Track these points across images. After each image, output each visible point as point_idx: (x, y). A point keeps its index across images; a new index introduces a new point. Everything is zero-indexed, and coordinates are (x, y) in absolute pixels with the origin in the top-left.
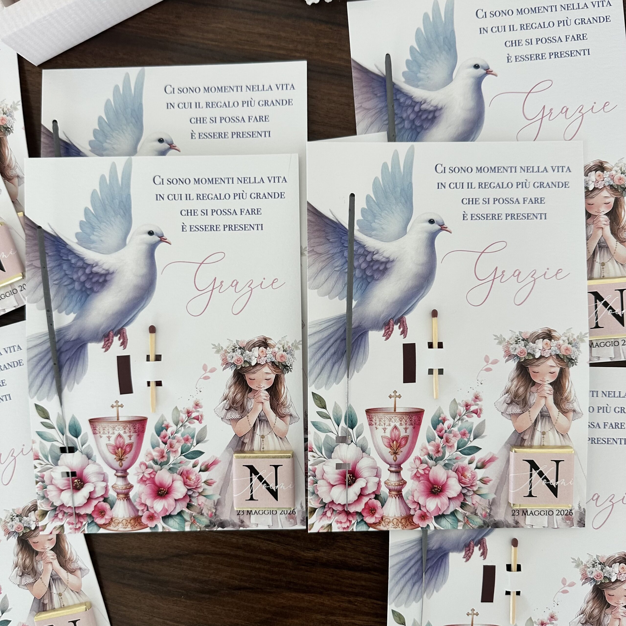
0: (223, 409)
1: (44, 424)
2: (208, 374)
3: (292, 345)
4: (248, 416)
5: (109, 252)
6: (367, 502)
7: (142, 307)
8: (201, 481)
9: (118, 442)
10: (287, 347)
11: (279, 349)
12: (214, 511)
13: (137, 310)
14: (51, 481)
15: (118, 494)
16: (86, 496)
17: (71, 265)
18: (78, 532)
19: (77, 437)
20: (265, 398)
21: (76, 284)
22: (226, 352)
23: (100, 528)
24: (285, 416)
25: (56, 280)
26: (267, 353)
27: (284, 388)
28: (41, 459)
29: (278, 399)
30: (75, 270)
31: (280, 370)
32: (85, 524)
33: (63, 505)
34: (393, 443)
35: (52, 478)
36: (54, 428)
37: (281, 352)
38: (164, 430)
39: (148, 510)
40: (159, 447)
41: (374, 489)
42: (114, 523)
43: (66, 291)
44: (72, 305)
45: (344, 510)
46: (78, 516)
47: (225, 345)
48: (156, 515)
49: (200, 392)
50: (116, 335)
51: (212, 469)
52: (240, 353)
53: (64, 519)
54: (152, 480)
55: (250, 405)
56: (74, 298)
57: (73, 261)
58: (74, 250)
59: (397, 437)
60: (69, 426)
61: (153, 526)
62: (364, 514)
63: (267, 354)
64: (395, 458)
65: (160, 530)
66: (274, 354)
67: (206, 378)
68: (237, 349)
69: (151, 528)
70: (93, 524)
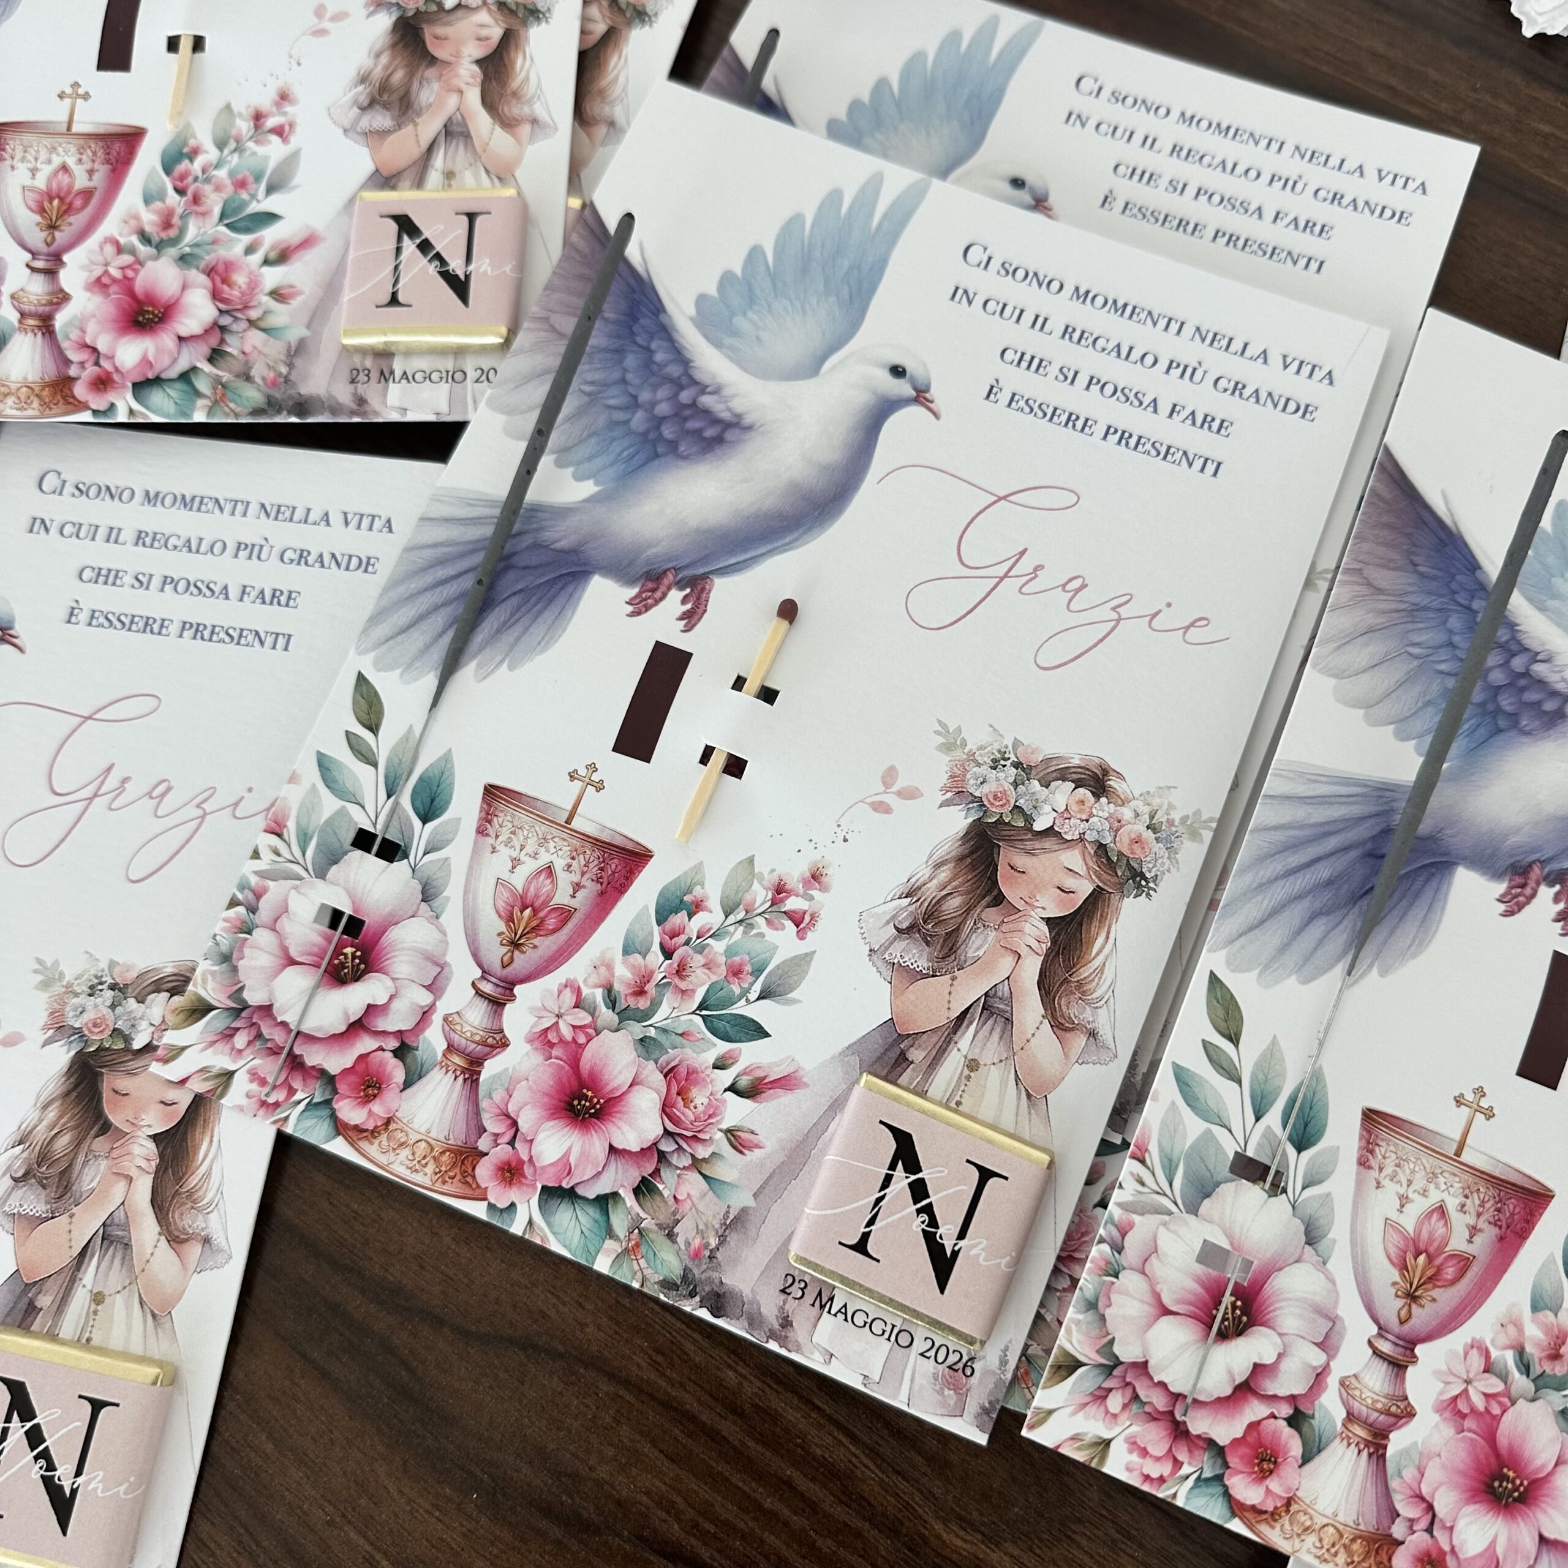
0: (888, 922)
1: (353, 741)
2: (890, 799)
3: (1184, 819)
4: (953, 979)
5: (764, 372)
6: (1259, 1422)
7: (786, 544)
8: (719, 1122)
9: (532, 889)
10: (1164, 820)
11: (1137, 815)
12: (713, 1242)
13: (770, 547)
14: (276, 920)
15: (451, 1048)
16: (351, 1011)
17: (648, 364)
18: (265, 1118)
19: (425, 819)
20: (1034, 944)
21: (640, 415)
22: (972, 758)
23: (338, 1133)
24: (1072, 1029)
25: (592, 383)
26: (1094, 811)
27: (1107, 938)
28: (286, 837)
29: (1071, 966)
30: (653, 380)
31: (1114, 880)
32: (299, 1102)
33: (267, 1010)
34: (1416, 1257)
35: (284, 909)
36: (375, 765)
37: (1140, 828)
38: (684, 913)
39: (512, 1143)
40: (644, 957)
41: (1298, 1389)
42: (389, 1139)
43: (602, 420)
44: (599, 462)
45: (1171, 1413)
46: (295, 1063)
47: (977, 737)
48: (528, 1170)
49: (845, 840)
50: (680, 585)
51: (766, 1100)
52: (1011, 780)
53: (248, 1055)
54: (575, 1052)
55: (975, 947)
56: (616, 447)
57: (659, 357)
58: (676, 331)
59: (1436, 1244)
60: (421, 779)
61: (502, 1204)
62: (1233, 1461)
63: (1091, 815)
64: (1403, 1313)
65: (517, 1228)
66: (1116, 824)
67: (881, 807)
68: (1008, 763)
69: (491, 1207)
70: (326, 1112)
